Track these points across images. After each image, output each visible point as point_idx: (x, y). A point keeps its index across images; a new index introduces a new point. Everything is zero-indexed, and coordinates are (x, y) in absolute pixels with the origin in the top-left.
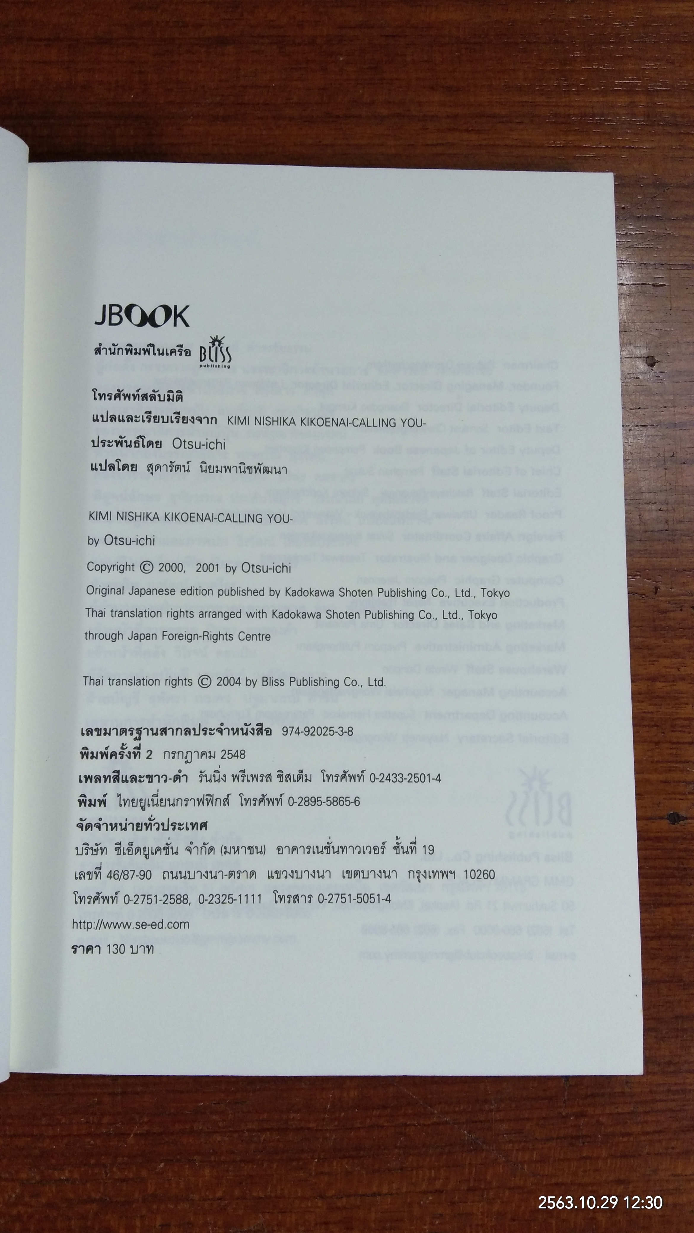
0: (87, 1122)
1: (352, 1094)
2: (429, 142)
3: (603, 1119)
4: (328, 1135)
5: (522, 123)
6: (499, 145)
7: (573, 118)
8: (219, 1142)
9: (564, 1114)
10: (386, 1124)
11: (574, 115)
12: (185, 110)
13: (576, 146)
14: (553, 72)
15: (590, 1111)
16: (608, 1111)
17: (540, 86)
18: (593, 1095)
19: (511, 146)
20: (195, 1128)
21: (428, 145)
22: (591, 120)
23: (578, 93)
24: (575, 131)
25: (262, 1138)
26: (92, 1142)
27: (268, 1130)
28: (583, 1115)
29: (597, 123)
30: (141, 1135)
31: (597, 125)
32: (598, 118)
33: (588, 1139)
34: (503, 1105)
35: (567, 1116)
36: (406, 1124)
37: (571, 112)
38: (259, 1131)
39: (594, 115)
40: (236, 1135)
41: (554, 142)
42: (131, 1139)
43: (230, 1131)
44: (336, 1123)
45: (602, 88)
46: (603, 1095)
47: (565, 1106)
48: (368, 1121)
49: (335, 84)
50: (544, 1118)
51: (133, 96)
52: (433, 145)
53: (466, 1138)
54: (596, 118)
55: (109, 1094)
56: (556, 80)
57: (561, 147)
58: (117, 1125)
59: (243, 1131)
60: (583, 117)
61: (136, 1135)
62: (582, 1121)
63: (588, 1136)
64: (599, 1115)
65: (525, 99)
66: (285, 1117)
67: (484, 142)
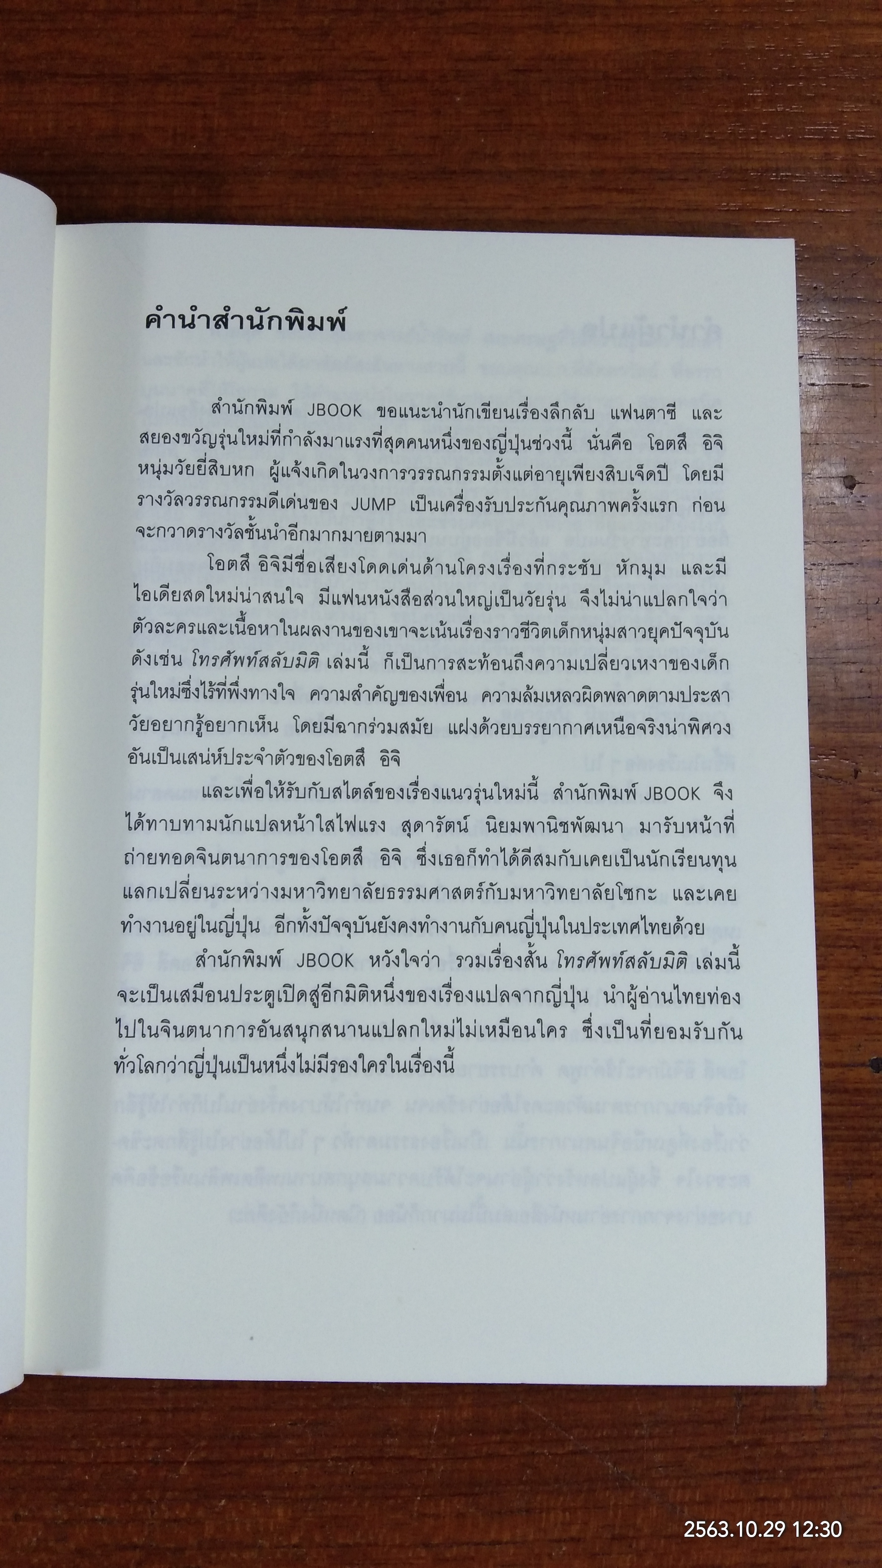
0: (129, 1447)
1: (465, 1414)
2: (569, 204)
3: (785, 1449)
4: (434, 1465)
5: (686, 180)
6: (657, 208)
7: (752, 174)
8: (296, 1473)
9: (735, 1442)
10: (508, 1453)
11: (753, 170)
12: (260, 163)
13: (755, 209)
14: (727, 115)
15: (769, 1438)
16: (791, 1439)
17: (710, 133)
18: (771, 1419)
19: (673, 209)
20: (266, 1455)
21: (567, 208)
22: (775, 176)
23: (757, 142)
24: (755, 190)
25: (351, 1470)
26: (135, 1472)
27: (359, 1458)
28: (758, 1443)
29: (781, 180)
30: (197, 1463)
31: (782, 182)
32: (784, 174)
33: (766, 1476)
34: (657, 1430)
35: (739, 1446)
36: (533, 1453)
37: (749, 166)
38: (347, 1460)
39: (777, 170)
40: (317, 1465)
41: (728, 204)
42: (184, 1469)
43: (309, 1460)
44: (445, 1451)
45: (789, 136)
46: (785, 1418)
47: (737, 1432)
48: (485, 1449)
49: (450, 131)
50: (711, 1447)
51: (195, 147)
52: (575, 208)
53: (610, 1472)
54: (782, 174)
55: (158, 1411)
56: (731, 126)
57: (736, 210)
58: (167, 1450)
59: (326, 1460)
60: (765, 173)
61: (189, 1463)
62: (758, 1452)
63: (766, 1471)
64: (780, 1444)
65: (691, 149)
66: (379, 1443)
67: (639, 205)
